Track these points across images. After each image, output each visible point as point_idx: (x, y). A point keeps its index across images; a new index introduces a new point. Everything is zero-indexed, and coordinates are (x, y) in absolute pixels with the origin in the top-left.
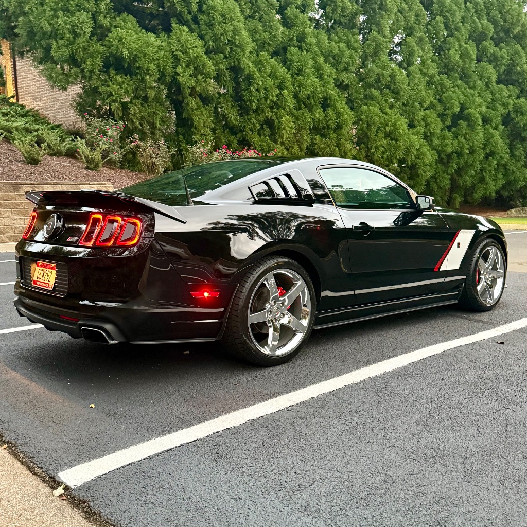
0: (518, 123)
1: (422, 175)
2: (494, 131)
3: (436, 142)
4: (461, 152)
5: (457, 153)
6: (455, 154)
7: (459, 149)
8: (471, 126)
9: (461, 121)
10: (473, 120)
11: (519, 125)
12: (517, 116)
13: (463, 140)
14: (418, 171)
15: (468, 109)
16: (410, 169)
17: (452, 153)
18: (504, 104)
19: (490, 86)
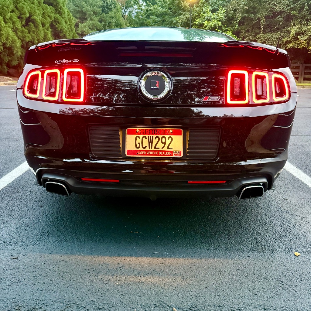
0: (57, 28)
1: (16, 54)
2: (48, 31)
3: (20, 34)
4: (33, 41)
5: (31, 42)
6: (30, 43)
7: (32, 40)
8: (36, 27)
9: (31, 23)
10: (37, 23)
11: (58, 29)
12: (56, 25)
13: (33, 34)
14: (13, 51)
15: (33, 16)
16: (8, 49)
17: (29, 42)
18: (49, 16)
19: (41, 4)
